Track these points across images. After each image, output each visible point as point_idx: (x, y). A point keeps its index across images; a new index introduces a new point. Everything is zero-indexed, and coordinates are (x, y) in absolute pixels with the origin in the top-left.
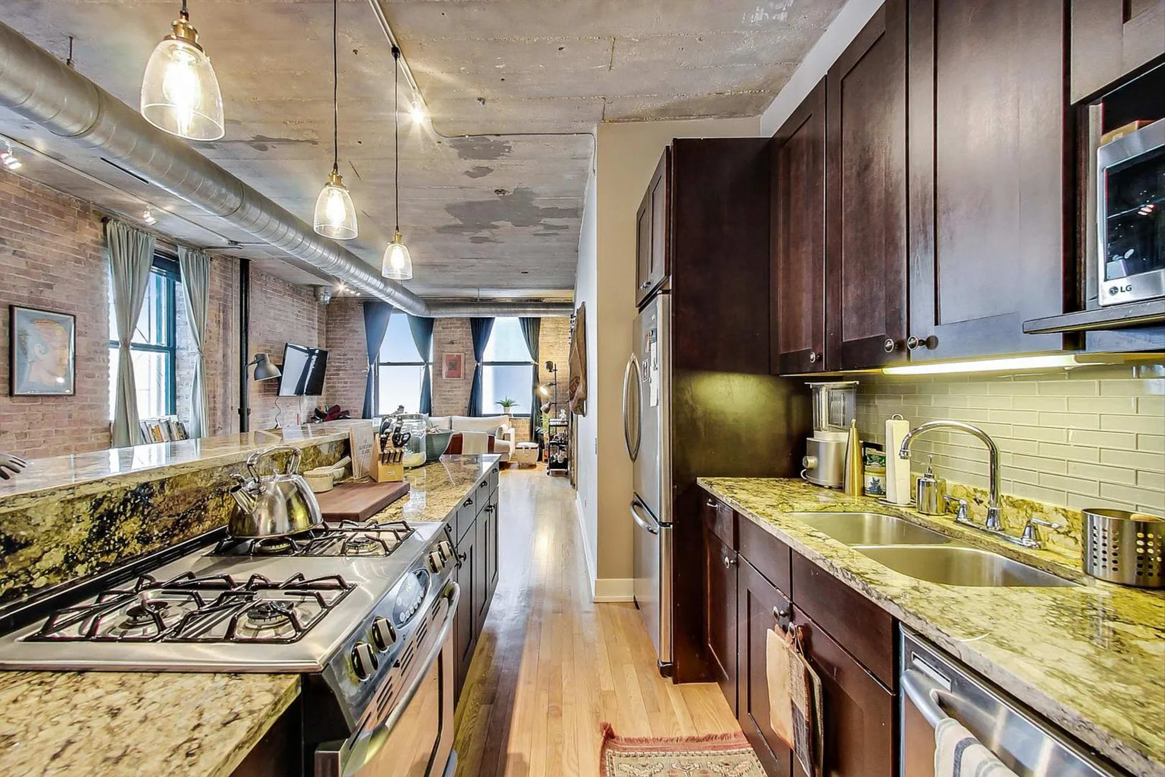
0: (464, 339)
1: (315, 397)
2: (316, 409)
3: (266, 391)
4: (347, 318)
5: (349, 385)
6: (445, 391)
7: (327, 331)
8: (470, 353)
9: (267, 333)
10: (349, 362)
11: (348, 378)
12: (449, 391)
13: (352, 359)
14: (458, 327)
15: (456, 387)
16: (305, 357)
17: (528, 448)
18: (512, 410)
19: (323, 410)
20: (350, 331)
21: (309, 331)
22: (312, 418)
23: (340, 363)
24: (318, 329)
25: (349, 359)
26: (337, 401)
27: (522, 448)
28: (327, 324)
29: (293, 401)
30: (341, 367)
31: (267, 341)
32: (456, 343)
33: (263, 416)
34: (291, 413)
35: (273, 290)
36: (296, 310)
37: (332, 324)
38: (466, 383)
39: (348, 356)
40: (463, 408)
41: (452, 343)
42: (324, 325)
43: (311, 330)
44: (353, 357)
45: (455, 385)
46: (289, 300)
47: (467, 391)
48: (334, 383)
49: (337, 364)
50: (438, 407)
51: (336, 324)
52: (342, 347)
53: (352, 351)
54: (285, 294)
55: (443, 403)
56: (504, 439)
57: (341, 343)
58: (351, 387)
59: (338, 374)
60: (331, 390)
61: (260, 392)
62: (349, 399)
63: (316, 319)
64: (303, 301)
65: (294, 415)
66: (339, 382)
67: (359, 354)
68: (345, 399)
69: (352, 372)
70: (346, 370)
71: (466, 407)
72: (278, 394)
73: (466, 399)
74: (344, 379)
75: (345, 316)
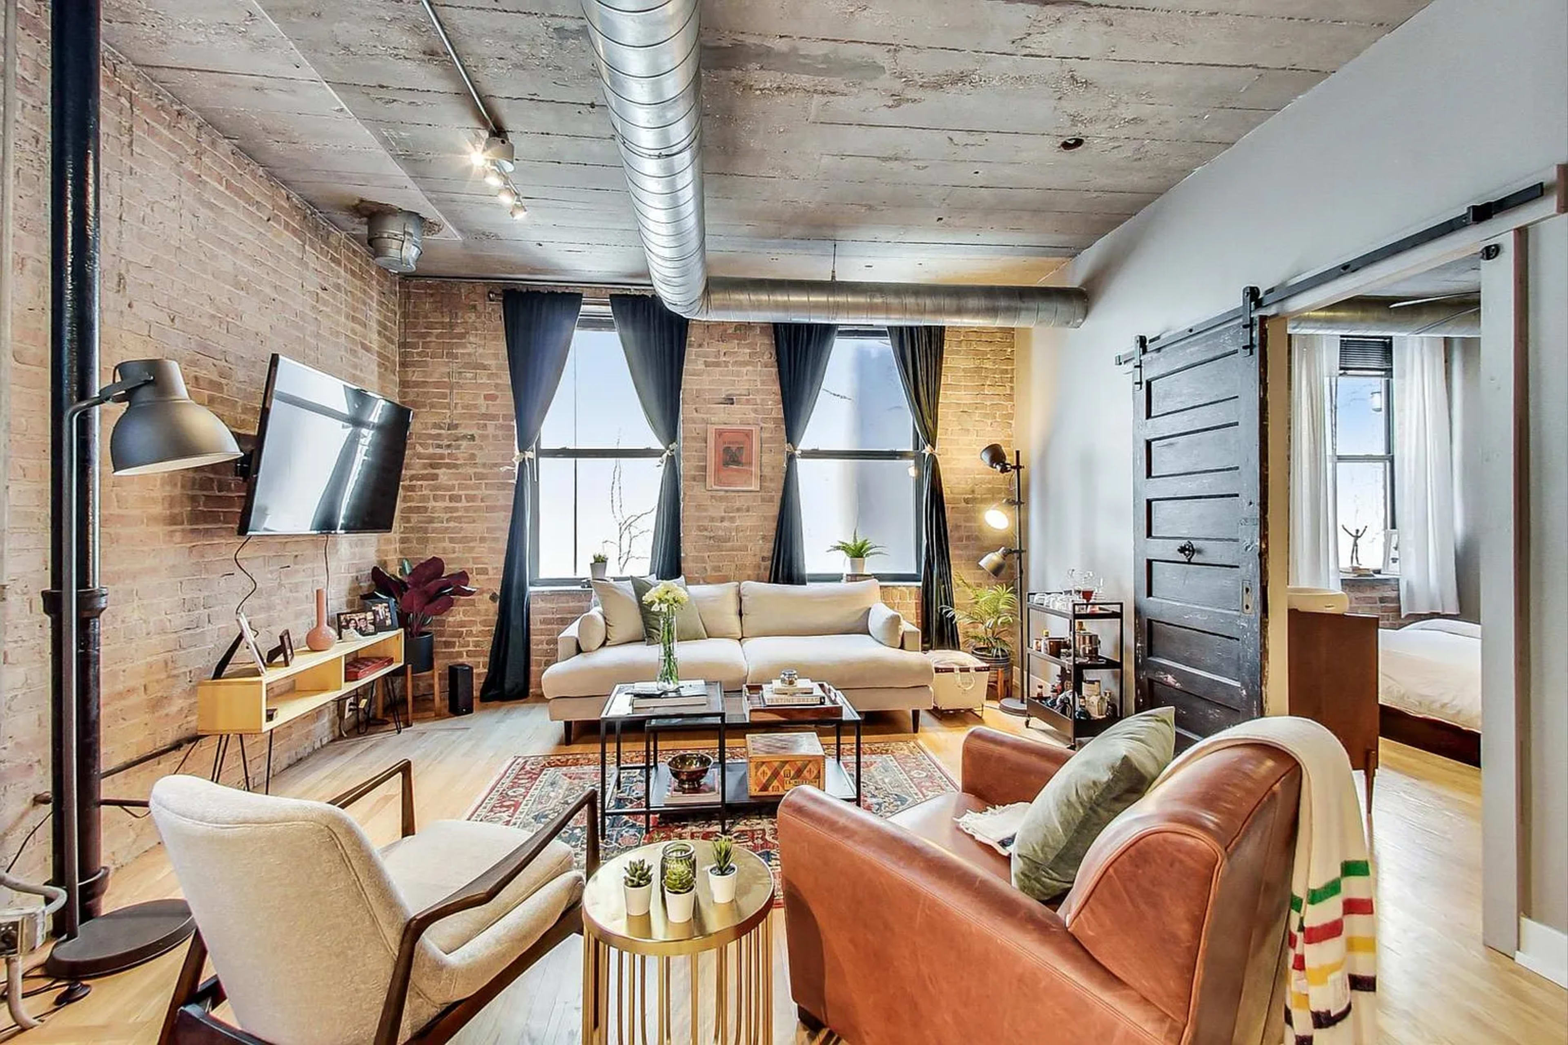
0: (758, 391)
1: (372, 538)
2: (375, 570)
3: (196, 517)
4: (457, 330)
5: (464, 503)
6: (712, 519)
7: (403, 365)
8: (772, 425)
9: (206, 322)
10: (464, 443)
11: (462, 487)
12: (722, 519)
13: (473, 438)
14: (745, 364)
15: (738, 510)
16: (341, 432)
17: (967, 670)
18: (870, 565)
19: (393, 570)
20: (467, 365)
21: (353, 352)
22: (364, 597)
23: (439, 446)
24: (380, 355)
25: (464, 437)
26: (431, 546)
27: (952, 670)
28: (403, 345)
29: (309, 551)
30: (442, 457)
31: (204, 350)
32: (739, 402)
33: (188, 606)
34: (295, 588)
35: (229, 186)
36: (313, 283)
37: (415, 346)
38: (763, 500)
39: (461, 431)
40: (758, 559)
41: (730, 401)
42: (394, 348)
43: (361, 351)
44: (474, 431)
45: (738, 504)
46: (289, 242)
47: (766, 518)
48: (424, 499)
49: (431, 450)
50: (696, 559)
51: (426, 345)
52: (448, 406)
53: (472, 417)
54: (276, 218)
55: (710, 548)
56: (902, 647)
57: (444, 396)
58: (467, 509)
59: (435, 477)
60: (415, 517)
61: (173, 520)
62: (464, 540)
63: (375, 326)
64: (338, 263)
65: (308, 591)
66: (435, 498)
67: (491, 424)
68: (452, 540)
69: (471, 471)
70: (455, 466)
71: (764, 559)
72: (243, 529)
73: (764, 538)
74: (453, 488)
75: (452, 326)
